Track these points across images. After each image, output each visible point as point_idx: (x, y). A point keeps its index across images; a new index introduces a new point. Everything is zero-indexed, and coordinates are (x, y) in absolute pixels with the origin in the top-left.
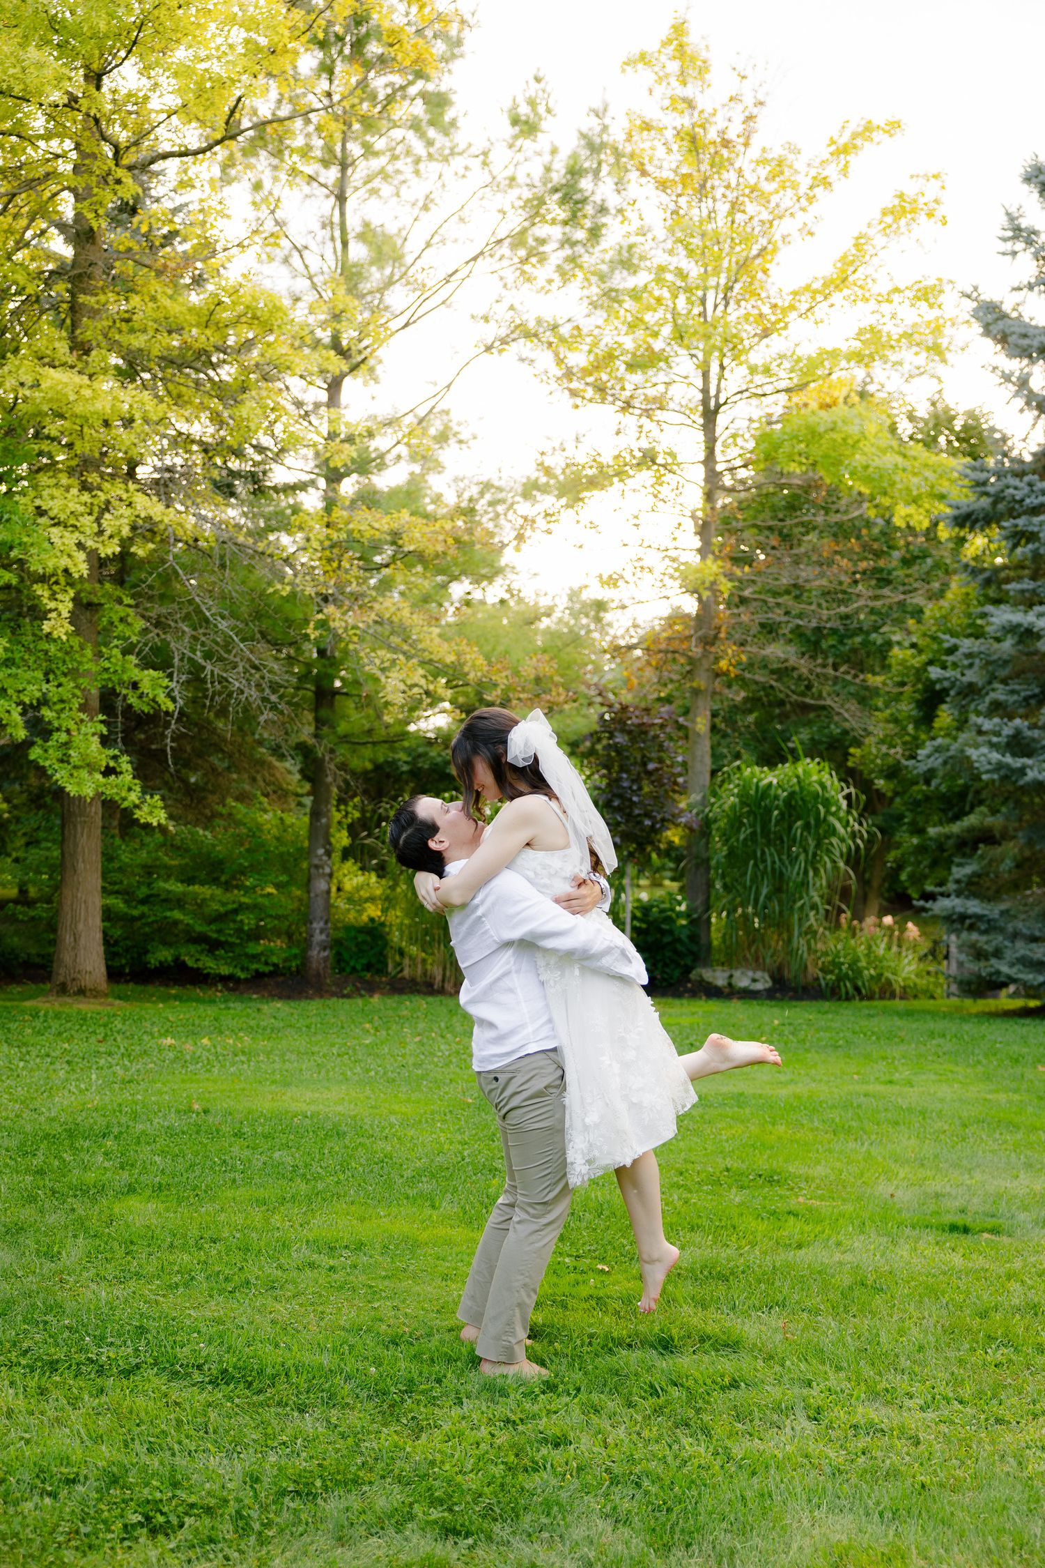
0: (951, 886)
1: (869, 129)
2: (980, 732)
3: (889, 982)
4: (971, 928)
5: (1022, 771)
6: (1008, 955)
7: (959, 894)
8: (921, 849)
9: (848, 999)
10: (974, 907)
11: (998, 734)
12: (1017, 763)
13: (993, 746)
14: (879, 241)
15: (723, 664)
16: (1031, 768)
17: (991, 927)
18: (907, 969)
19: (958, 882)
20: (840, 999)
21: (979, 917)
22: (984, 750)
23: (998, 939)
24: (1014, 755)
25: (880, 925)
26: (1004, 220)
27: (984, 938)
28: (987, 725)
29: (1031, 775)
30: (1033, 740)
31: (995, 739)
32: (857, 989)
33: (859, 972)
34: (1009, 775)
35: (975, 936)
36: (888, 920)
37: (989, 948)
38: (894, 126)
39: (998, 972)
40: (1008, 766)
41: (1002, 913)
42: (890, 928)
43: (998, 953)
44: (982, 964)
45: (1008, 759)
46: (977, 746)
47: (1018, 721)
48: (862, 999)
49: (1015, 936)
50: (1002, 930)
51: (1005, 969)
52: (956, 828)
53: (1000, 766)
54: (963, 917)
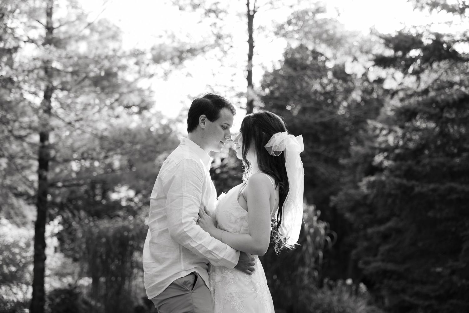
0: (379, 257)
4: (389, 277)
5: (412, 188)
6: (409, 291)
7: (383, 261)
13: (396, 176)
16: (418, 186)
17: (400, 277)
21: (394, 272)
23: (403, 283)
24: (408, 179)
25: (345, 283)
27: (396, 283)
29: (417, 189)
31: (398, 173)
33: (332, 309)
35: (391, 282)
36: (350, 281)
37: (399, 288)
40: (404, 186)
42: (350, 286)
43: (403, 291)
45: (405, 182)
47: (410, 162)
49: (413, 281)
51: (407, 298)
53: (400, 186)
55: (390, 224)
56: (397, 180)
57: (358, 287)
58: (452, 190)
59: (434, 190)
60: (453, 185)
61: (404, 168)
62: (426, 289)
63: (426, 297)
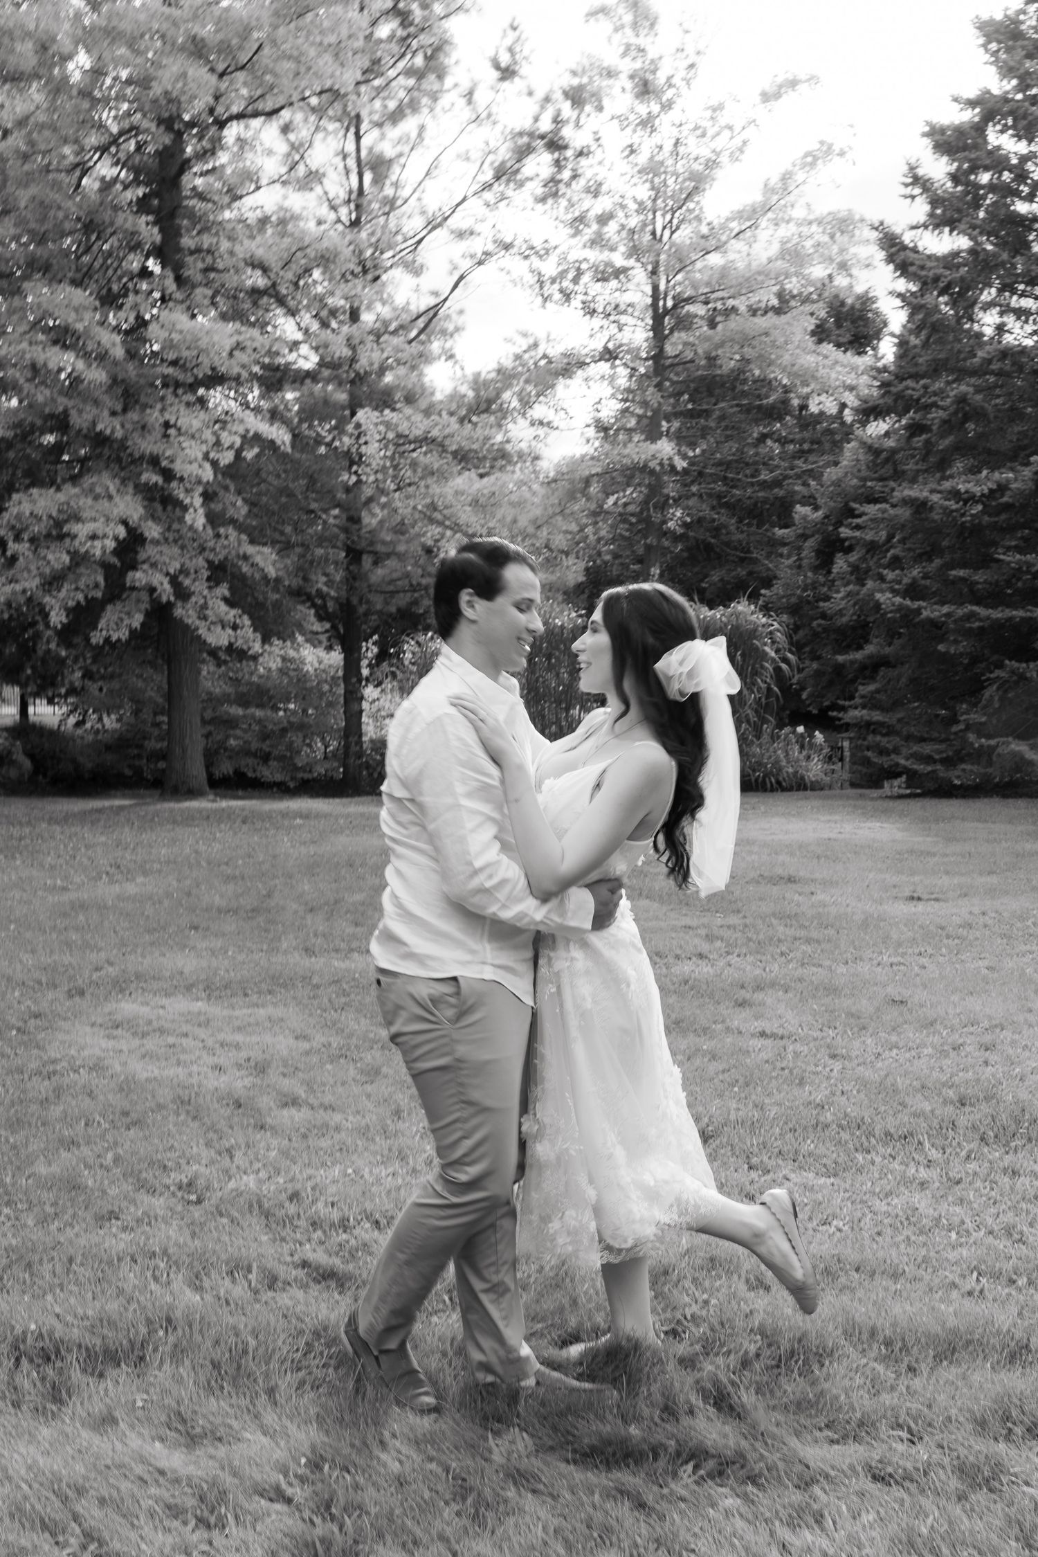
0: (858, 701)
1: (793, 83)
2: (884, 581)
3: (802, 778)
4: (874, 732)
5: (918, 611)
6: (904, 751)
7: (864, 707)
8: (818, 674)
9: (772, 790)
10: (877, 716)
11: (899, 582)
12: (916, 604)
13: (895, 592)
14: (800, 176)
15: (671, 524)
16: (926, 609)
17: (890, 731)
18: (815, 769)
19: (862, 697)
20: (765, 790)
21: (882, 724)
22: (889, 595)
23: (896, 740)
24: (912, 599)
25: (794, 732)
26: (905, 168)
27: (885, 739)
28: (889, 575)
29: (925, 614)
30: (926, 587)
31: (897, 587)
32: (779, 783)
33: (780, 770)
34: (908, 616)
35: (878, 738)
36: (801, 729)
37: (890, 746)
38: (813, 79)
39: (897, 764)
40: (908, 608)
41: (899, 720)
42: (802, 735)
43: (896, 751)
44: (885, 759)
45: (908, 602)
46: (882, 591)
48: (784, 789)
49: (908, 738)
50: (898, 733)
51: (902, 762)
52: (858, 655)
53: (900, 608)
54: (869, 724)
55: (870, 649)
56: (898, 600)
57: (812, 736)
58: (971, 616)
59: (948, 615)
60: (975, 608)
61: (906, 581)
62: (927, 749)
63: (929, 759)
